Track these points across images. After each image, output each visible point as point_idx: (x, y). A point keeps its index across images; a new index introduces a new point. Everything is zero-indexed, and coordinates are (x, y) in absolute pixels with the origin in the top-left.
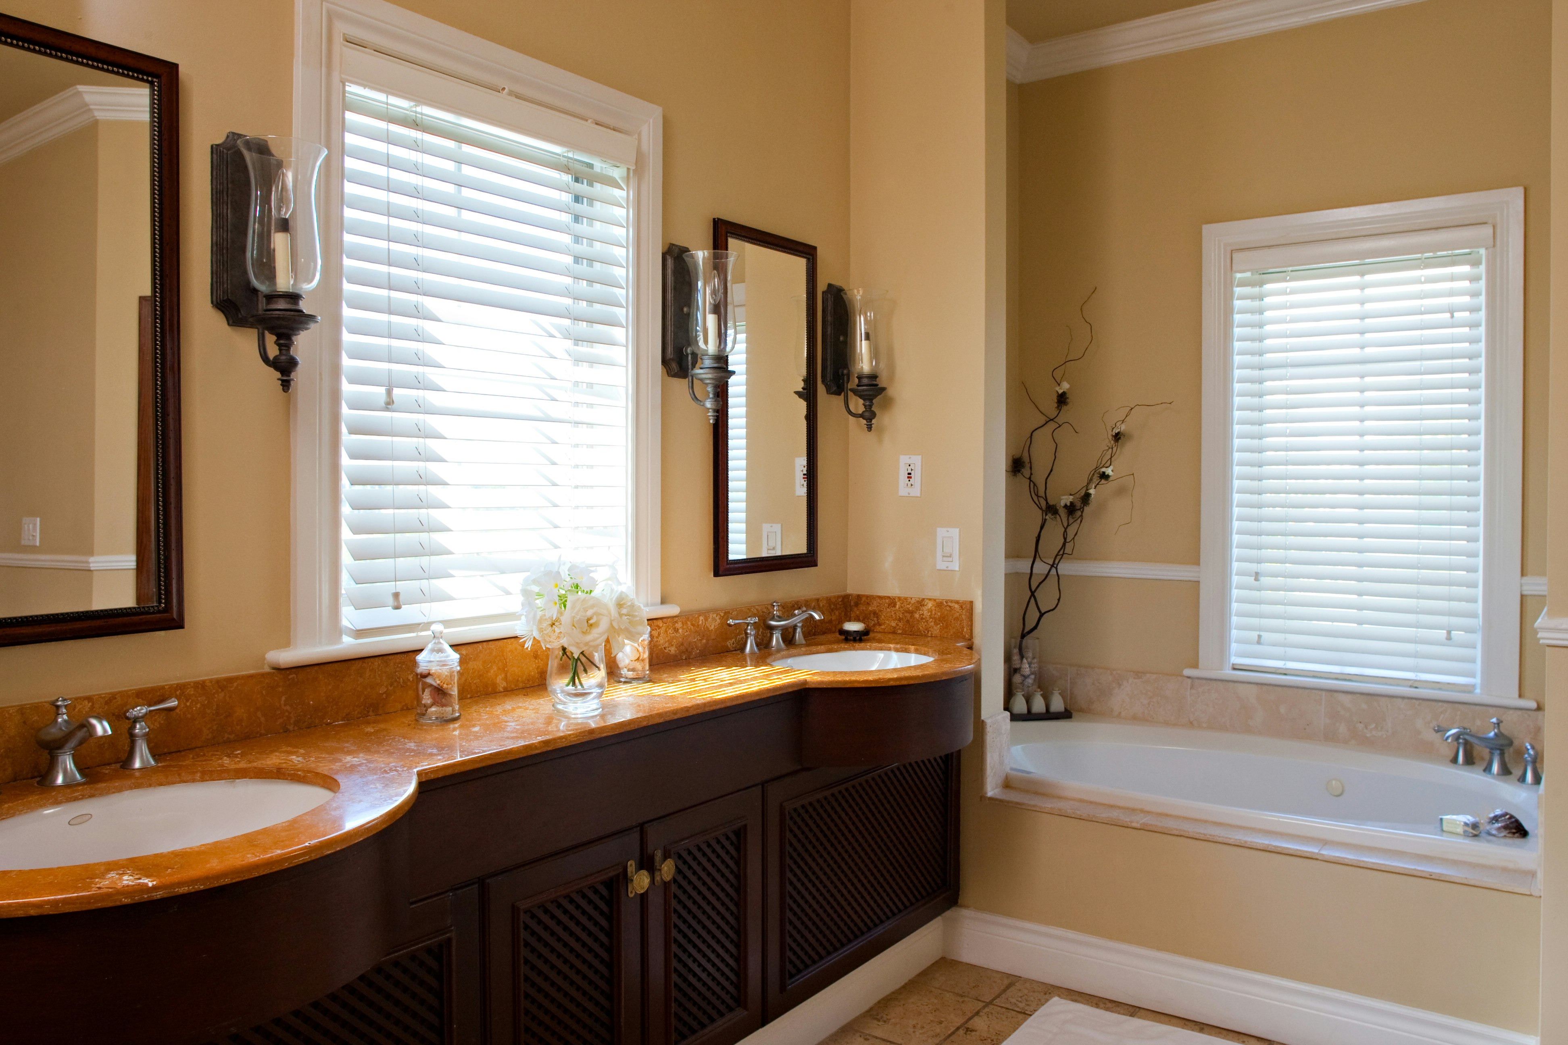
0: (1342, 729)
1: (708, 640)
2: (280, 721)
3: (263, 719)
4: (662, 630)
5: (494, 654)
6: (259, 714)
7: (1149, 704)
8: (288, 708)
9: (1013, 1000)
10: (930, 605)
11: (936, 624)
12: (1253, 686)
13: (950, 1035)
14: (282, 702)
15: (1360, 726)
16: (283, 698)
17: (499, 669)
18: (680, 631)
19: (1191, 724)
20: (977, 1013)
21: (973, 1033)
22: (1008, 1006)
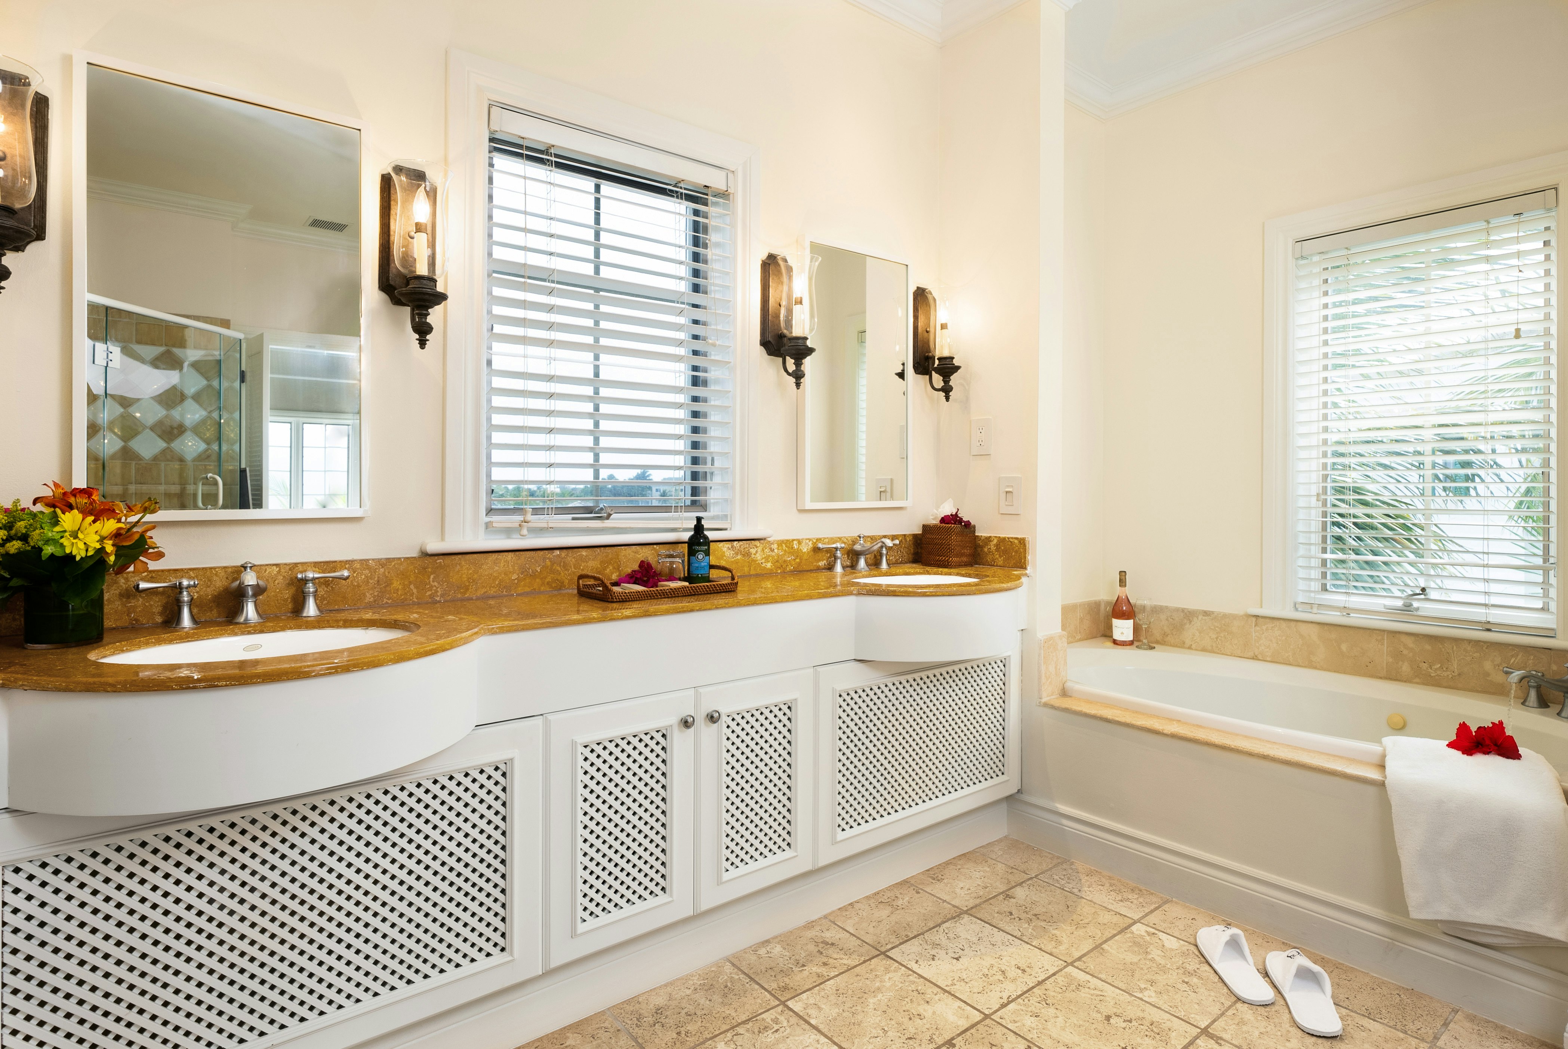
0: (1405, 668)
1: (801, 559)
2: (429, 593)
3: (415, 591)
4: (759, 550)
5: (610, 556)
6: (412, 587)
7: (1217, 638)
8: (436, 584)
9: (1056, 877)
10: (995, 541)
11: (1000, 557)
12: (1314, 625)
13: (991, 899)
14: (431, 579)
15: (1425, 666)
16: (432, 577)
17: (614, 568)
18: (776, 551)
19: (1255, 658)
20: (1021, 884)
21: (1012, 900)
22: (1051, 881)
